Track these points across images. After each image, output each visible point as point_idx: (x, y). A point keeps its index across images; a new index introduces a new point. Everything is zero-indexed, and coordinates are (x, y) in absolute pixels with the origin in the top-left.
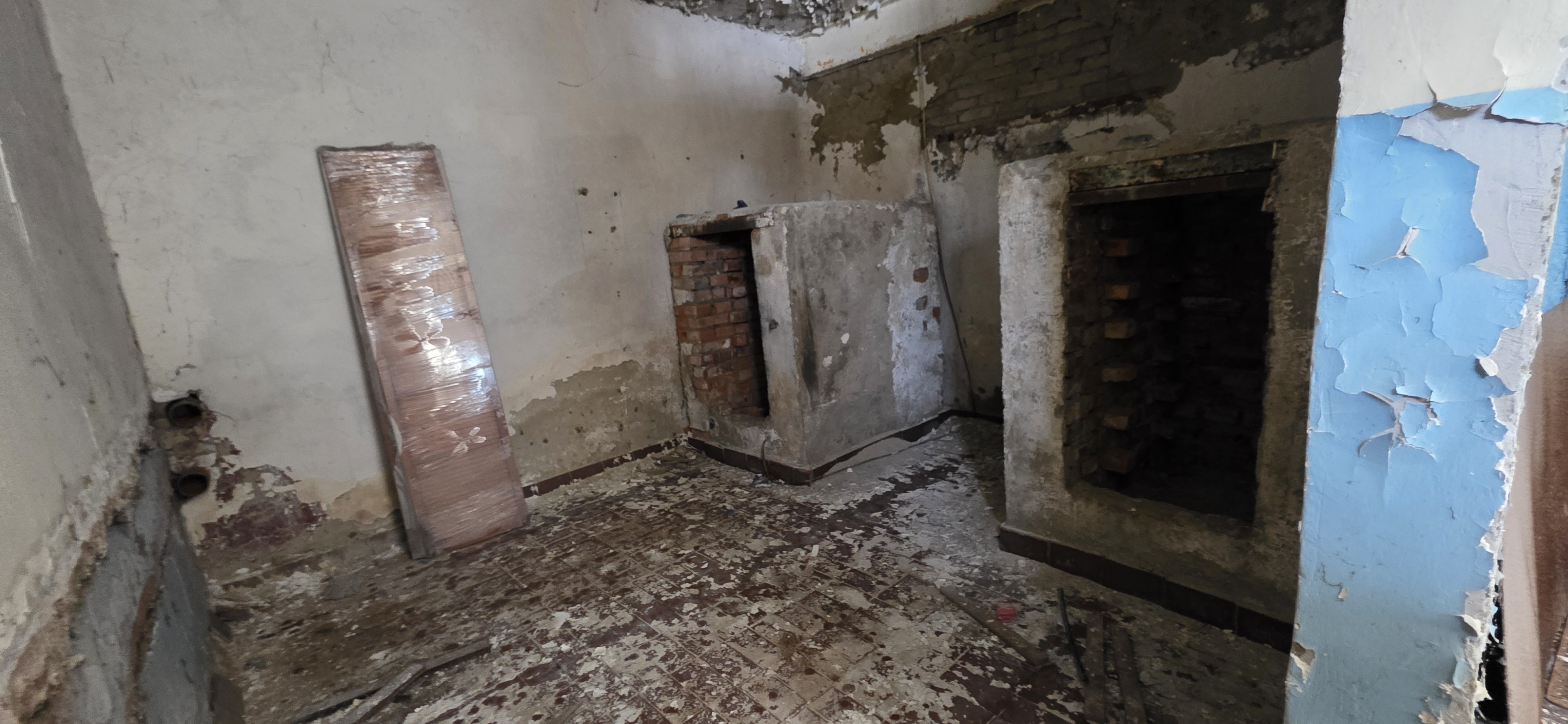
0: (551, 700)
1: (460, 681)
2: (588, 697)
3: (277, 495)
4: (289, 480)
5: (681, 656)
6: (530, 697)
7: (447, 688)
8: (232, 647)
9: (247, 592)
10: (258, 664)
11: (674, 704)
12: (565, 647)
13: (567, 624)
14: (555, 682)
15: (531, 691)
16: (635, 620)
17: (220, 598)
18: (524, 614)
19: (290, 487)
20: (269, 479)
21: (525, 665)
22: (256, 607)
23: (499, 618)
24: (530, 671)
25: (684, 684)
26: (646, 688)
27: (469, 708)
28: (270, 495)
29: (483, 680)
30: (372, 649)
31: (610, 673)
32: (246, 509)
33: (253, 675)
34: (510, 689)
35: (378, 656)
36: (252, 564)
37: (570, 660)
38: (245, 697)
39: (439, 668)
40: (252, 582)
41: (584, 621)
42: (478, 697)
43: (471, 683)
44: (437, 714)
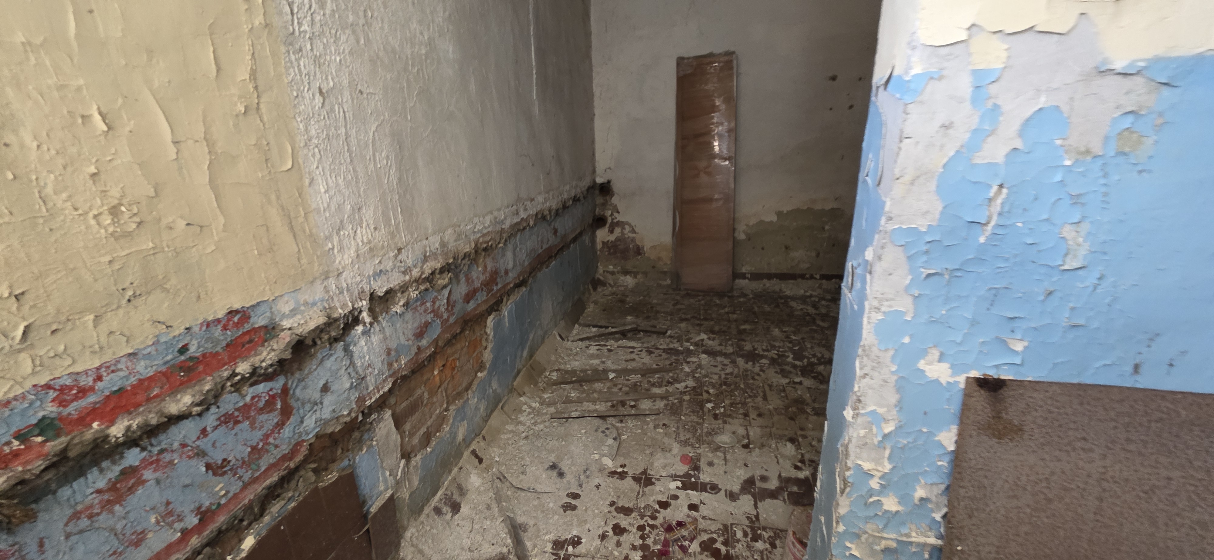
0: (668, 362)
1: (646, 339)
2: (682, 369)
3: (629, 237)
4: (634, 232)
5: (736, 377)
6: (662, 357)
7: (639, 339)
8: (593, 294)
9: (609, 276)
10: (596, 303)
11: (711, 391)
12: (692, 348)
13: (703, 340)
14: (676, 358)
15: (664, 355)
16: (733, 353)
17: (600, 275)
18: (690, 328)
19: (634, 235)
20: (627, 228)
21: (671, 346)
22: (609, 284)
23: (679, 325)
24: (671, 349)
25: (724, 387)
26: (707, 379)
27: (639, 349)
28: (626, 236)
29: (653, 343)
30: (629, 314)
31: (700, 366)
32: (618, 239)
33: (592, 306)
34: (658, 351)
35: (629, 318)
36: (615, 266)
37: (689, 353)
38: (586, 311)
39: (643, 331)
40: (612, 273)
41: (710, 343)
42: (645, 348)
43: (648, 342)
44: (629, 345)
